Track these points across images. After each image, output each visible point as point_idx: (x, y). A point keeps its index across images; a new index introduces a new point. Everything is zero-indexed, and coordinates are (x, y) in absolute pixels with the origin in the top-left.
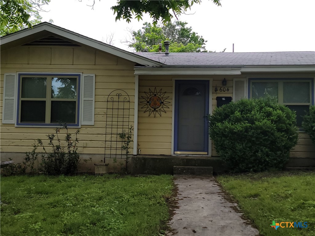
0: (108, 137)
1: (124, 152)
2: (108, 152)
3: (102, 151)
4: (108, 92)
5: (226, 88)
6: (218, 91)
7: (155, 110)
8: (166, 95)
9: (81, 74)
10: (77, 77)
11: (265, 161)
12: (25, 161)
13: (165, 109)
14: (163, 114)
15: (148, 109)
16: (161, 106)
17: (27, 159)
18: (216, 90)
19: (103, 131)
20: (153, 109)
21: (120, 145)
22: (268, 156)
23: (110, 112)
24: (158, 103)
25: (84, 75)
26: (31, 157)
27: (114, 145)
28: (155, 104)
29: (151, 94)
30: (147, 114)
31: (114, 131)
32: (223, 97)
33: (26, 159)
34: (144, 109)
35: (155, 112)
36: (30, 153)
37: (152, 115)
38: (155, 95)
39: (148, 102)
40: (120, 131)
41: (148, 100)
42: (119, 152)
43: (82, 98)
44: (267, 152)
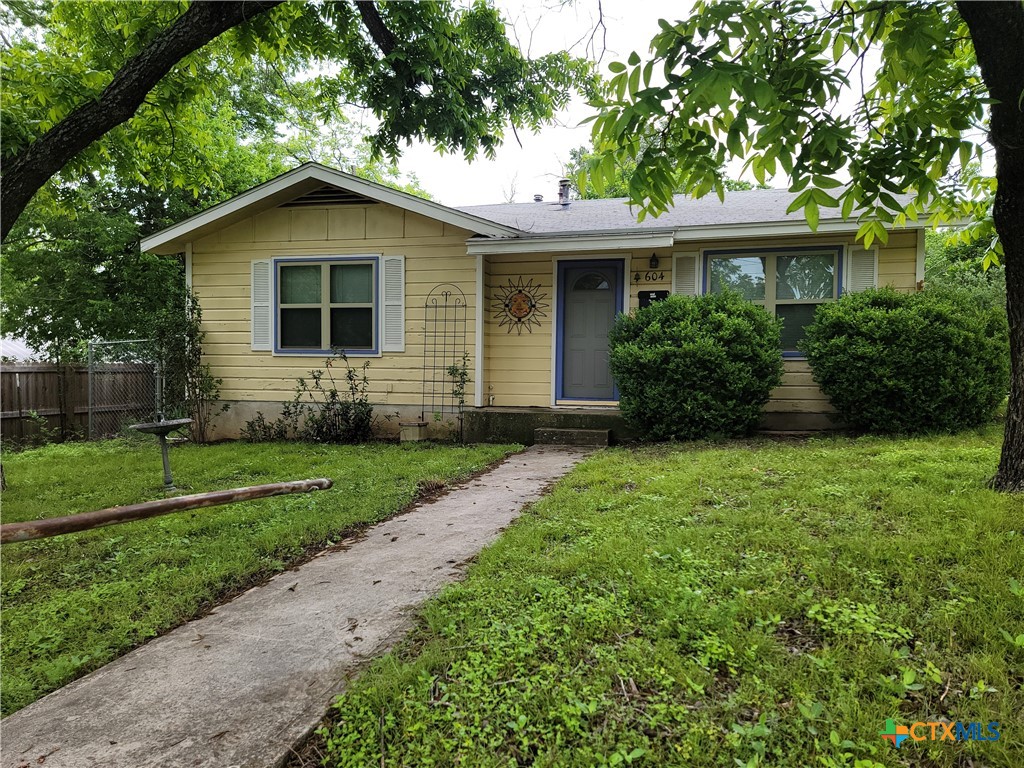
0: (429, 375)
1: (457, 402)
2: (429, 401)
3: (418, 400)
4: (427, 289)
5: (659, 274)
6: (643, 280)
7: (519, 320)
8: (541, 291)
9: (380, 256)
10: (374, 263)
11: (702, 418)
12: (281, 417)
13: (539, 319)
14: (534, 327)
15: (508, 319)
16: (531, 313)
17: (287, 413)
18: (637, 278)
19: (418, 362)
20: (516, 320)
21: (449, 388)
22: (708, 408)
23: (431, 326)
24: (526, 307)
25: (386, 258)
26: (293, 410)
27: (439, 387)
28: (520, 309)
29: (513, 289)
30: (506, 327)
31: (440, 362)
32: (652, 292)
33: (284, 414)
34: (500, 320)
35: (519, 325)
36: (290, 402)
37: (515, 331)
38: (520, 291)
39: (507, 306)
40: (449, 363)
41: (507, 302)
42: (448, 401)
43: (383, 302)
44: (705, 401)
